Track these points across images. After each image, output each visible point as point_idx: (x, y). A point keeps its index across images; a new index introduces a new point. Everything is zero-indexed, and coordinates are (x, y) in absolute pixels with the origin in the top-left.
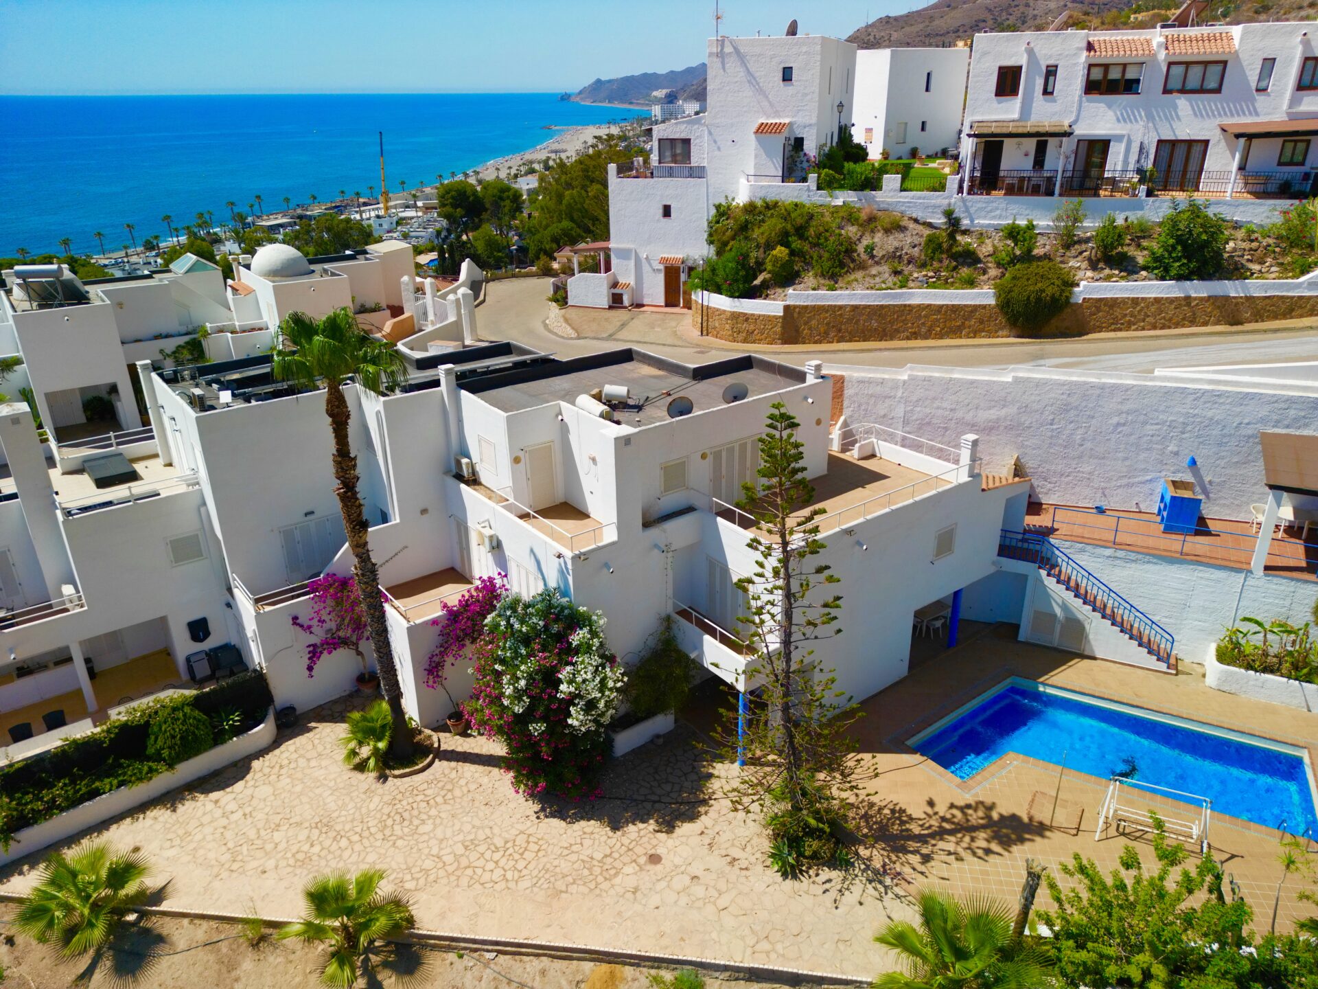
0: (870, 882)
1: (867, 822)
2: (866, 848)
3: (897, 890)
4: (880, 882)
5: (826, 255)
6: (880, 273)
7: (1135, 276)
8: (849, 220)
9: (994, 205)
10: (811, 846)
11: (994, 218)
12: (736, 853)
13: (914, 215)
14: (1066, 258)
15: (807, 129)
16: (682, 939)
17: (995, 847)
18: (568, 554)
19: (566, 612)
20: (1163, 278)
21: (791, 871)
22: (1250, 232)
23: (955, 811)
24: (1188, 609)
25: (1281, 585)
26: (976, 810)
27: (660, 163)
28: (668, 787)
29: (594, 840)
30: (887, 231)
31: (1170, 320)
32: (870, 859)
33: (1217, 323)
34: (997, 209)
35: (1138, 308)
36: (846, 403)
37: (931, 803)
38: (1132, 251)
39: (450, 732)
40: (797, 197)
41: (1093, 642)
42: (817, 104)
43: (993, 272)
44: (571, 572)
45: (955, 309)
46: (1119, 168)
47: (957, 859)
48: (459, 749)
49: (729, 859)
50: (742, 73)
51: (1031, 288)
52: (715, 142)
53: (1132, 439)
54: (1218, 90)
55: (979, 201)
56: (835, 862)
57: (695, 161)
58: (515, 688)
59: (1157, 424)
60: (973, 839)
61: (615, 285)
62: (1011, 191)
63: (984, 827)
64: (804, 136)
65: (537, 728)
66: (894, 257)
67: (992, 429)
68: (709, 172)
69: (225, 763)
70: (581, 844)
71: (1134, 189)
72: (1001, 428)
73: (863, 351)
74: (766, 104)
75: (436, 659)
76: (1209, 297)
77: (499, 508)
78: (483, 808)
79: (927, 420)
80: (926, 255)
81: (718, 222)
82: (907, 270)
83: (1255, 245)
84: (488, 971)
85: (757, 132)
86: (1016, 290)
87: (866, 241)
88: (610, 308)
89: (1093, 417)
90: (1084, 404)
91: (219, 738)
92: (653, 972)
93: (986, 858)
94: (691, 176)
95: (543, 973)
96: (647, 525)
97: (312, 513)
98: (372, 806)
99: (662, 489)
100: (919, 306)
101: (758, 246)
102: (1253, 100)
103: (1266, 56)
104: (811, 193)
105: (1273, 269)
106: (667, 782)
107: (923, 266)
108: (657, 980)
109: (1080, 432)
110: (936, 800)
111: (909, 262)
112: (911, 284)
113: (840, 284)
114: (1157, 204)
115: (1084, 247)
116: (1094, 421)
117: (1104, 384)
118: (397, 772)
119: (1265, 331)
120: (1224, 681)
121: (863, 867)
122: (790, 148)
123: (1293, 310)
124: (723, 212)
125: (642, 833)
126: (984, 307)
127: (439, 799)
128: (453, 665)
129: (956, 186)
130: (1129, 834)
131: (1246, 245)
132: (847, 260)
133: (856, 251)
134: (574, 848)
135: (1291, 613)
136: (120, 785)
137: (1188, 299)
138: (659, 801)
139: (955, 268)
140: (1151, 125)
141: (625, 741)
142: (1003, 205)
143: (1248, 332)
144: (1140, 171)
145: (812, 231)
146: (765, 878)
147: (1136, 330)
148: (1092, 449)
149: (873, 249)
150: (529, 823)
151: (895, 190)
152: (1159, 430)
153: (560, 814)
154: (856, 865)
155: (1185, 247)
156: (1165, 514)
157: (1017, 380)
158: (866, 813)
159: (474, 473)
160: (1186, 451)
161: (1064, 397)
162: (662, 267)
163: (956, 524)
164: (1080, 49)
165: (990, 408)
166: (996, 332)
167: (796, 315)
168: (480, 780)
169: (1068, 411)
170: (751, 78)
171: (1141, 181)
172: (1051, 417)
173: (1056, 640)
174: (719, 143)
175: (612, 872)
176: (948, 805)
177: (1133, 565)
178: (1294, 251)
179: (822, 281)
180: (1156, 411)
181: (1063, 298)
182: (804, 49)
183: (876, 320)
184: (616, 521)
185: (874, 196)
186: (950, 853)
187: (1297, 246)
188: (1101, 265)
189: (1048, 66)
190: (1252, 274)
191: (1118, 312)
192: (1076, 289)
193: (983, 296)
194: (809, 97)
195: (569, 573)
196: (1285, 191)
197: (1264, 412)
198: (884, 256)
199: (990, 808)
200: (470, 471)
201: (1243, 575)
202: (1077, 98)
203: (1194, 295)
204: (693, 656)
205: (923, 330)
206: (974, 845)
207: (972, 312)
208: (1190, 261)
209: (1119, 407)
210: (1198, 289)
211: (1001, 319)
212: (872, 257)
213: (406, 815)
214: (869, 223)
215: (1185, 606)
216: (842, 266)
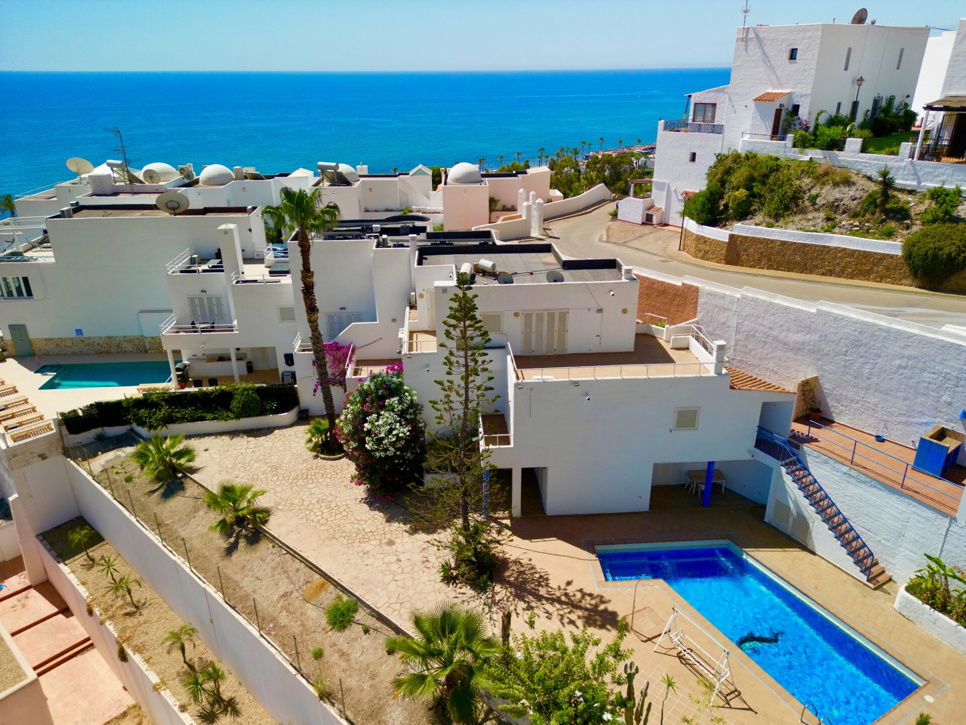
1: (518, 576)
2: (502, 588)
4: (489, 608)
6: (814, 218)
8: (808, 173)
9: (941, 170)
11: (939, 182)
13: (869, 174)
15: (803, 98)
16: (363, 584)
17: (579, 622)
21: (448, 579)
24: (902, 537)
26: (593, 599)
27: (693, 121)
29: (374, 522)
30: (836, 184)
32: (497, 593)
34: (943, 174)
36: (699, 309)
37: (569, 583)
40: (775, 152)
41: (815, 540)
42: (813, 79)
43: (915, 228)
45: (866, 255)
47: (548, 617)
49: (425, 559)
50: (759, 51)
51: (931, 245)
52: (733, 106)
53: (912, 382)
55: (927, 166)
56: (478, 587)
57: (717, 122)
59: (933, 373)
60: (570, 612)
61: (649, 208)
63: (586, 609)
64: (800, 104)
66: (832, 206)
67: (799, 349)
68: (726, 129)
69: (264, 426)
70: (366, 521)
72: (806, 351)
73: (779, 278)
74: (774, 77)
79: (752, 333)
80: (862, 208)
81: (715, 167)
82: (839, 217)
84: (279, 558)
85: (755, 100)
86: (919, 245)
87: (814, 192)
88: (643, 224)
89: (879, 356)
90: (872, 343)
91: (263, 412)
92: (341, 593)
93: (566, 625)
94: (713, 132)
95: (298, 570)
97: (345, 308)
98: (300, 467)
100: (836, 248)
104: (787, 150)
107: (855, 215)
108: (339, 597)
109: (868, 366)
110: (575, 583)
111: (844, 212)
113: (779, 223)
116: (880, 360)
117: (890, 328)
118: (322, 456)
120: (905, 606)
121: (489, 596)
124: (720, 160)
125: (397, 529)
126: (892, 257)
127: (329, 476)
129: (908, 151)
130: (685, 659)
132: (792, 205)
133: (802, 198)
134: (361, 522)
136: (213, 419)
139: (883, 221)
142: (950, 171)
145: (771, 179)
146: (432, 577)
148: (877, 384)
149: (818, 197)
150: (354, 502)
151: (855, 152)
152: (935, 379)
153: (371, 504)
154: (487, 593)
156: (918, 451)
157: (820, 313)
158: (524, 571)
160: (959, 404)
161: (857, 334)
162: (683, 197)
163: (700, 407)
165: (798, 332)
166: (901, 280)
167: (738, 243)
169: (859, 346)
170: (765, 57)
172: (845, 349)
173: (789, 530)
174: (735, 108)
175: (365, 540)
176: (579, 589)
177: (863, 486)
179: (767, 219)
180: (933, 361)
182: (808, 34)
183: (800, 255)
184: (436, 340)
185: (837, 156)
186: (547, 612)
193: (893, 247)
194: (808, 72)
198: (824, 205)
199: (603, 602)
200: (414, 300)
205: (838, 269)
206: (568, 615)
207: (880, 259)
209: (902, 351)
211: (906, 269)
212: (814, 204)
213: (309, 477)
214: (823, 177)
215: (900, 535)
216: (787, 208)
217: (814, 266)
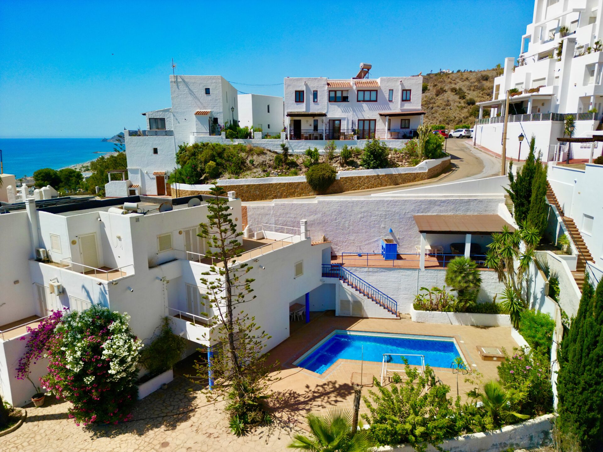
0: (283, 428)
1: (278, 401)
2: (279, 413)
3: (296, 428)
4: (288, 427)
5: (233, 165)
6: (257, 171)
7: (358, 169)
8: (241, 150)
9: (301, 144)
10: (251, 416)
11: (301, 149)
12: (211, 431)
13: (269, 149)
14: (331, 163)
15: (219, 114)
17: (339, 399)
18: (105, 282)
19: (106, 314)
20: (368, 168)
21: (241, 432)
22: (396, 151)
23: (319, 388)
25: (432, 273)
26: (328, 385)
27: (150, 129)
28: (171, 408)
29: (128, 443)
30: (258, 155)
31: (373, 184)
32: (281, 417)
33: (390, 185)
34: (302, 145)
35: (361, 180)
36: (248, 219)
37: (308, 387)
38: (355, 160)
39: (34, 406)
40: (217, 141)
41: (366, 311)
42: (222, 104)
43: (304, 170)
44: (107, 292)
45: (291, 184)
46: (346, 129)
47: (323, 408)
48: (40, 414)
49: (207, 435)
50: (187, 90)
51: (320, 173)
52: (177, 119)
53: (367, 223)
54: (376, 101)
55: (295, 142)
56: (264, 422)
57: (167, 128)
58: (74, 357)
59: (375, 216)
60: (329, 398)
61: (131, 186)
62: (306, 139)
63: (333, 392)
64: (218, 117)
65: (89, 380)
66: (263, 165)
67: (312, 224)
68: (175, 133)
70: (120, 447)
71: (352, 137)
72: (316, 224)
74: (199, 103)
75: (23, 361)
76: (386, 175)
77: (63, 270)
78: (56, 442)
79: (285, 223)
80: (276, 164)
81: (181, 153)
82: (269, 170)
83: (398, 155)
85: (196, 114)
86: (314, 175)
87: (250, 158)
89: (351, 215)
90: (347, 210)
93: (335, 404)
94: (166, 135)
96: (151, 267)
99: (159, 249)
100: (276, 184)
101: (201, 162)
102: (388, 104)
103: (390, 89)
104: (223, 140)
105: (406, 164)
106: (171, 405)
107: (275, 168)
109: (347, 222)
110: (309, 385)
111: (269, 167)
112: (271, 175)
113: (241, 176)
114: (361, 142)
115: (337, 159)
116: (352, 217)
119: (408, 186)
120: (419, 318)
121: (278, 422)
122: (212, 122)
123: (415, 178)
124: (183, 149)
125: (157, 433)
126: (302, 183)
128: (35, 363)
129: (285, 136)
131: (395, 156)
132: (242, 167)
133: (246, 162)
135: (438, 284)
137: (378, 175)
138: (166, 416)
140: (355, 113)
141: (145, 390)
142: (304, 144)
143: (401, 187)
144: (353, 130)
145: (225, 155)
146: (228, 439)
147: (362, 189)
148: (353, 230)
149: (253, 161)
150: (86, 443)
151: (260, 138)
152: (376, 218)
153: (107, 434)
154: (275, 422)
155: (374, 157)
156: (384, 253)
157: (319, 202)
158: (277, 398)
159: (48, 256)
160: (388, 227)
161: (339, 208)
162: (155, 177)
163: (303, 260)
164: (325, 84)
165: (310, 215)
166: (309, 193)
168: (54, 428)
169: (341, 214)
170: (191, 92)
171: (354, 134)
173: (351, 313)
174: (179, 120)
176: (316, 386)
177: (376, 274)
178: (412, 157)
179: (233, 176)
180: (374, 210)
181: (333, 177)
182: (214, 81)
183: (258, 191)
184: (133, 263)
185: (251, 141)
186: (319, 406)
187: (412, 156)
188: (345, 165)
189: (314, 91)
190: (399, 166)
191: (354, 182)
192: (337, 174)
193: (302, 178)
194: (218, 101)
195: (106, 294)
196: (404, 137)
197: (413, 207)
198: (258, 165)
199: (334, 383)
200: (45, 255)
201: (417, 271)
202: (326, 103)
203: (380, 174)
204: (181, 334)
205: (279, 194)
206: (330, 400)
207: (298, 185)
208: (376, 161)
209: (361, 210)
210: (381, 172)
211: (310, 188)
212: (253, 165)
214: (250, 152)
215: (399, 289)
216: (241, 169)
217: (267, 195)
